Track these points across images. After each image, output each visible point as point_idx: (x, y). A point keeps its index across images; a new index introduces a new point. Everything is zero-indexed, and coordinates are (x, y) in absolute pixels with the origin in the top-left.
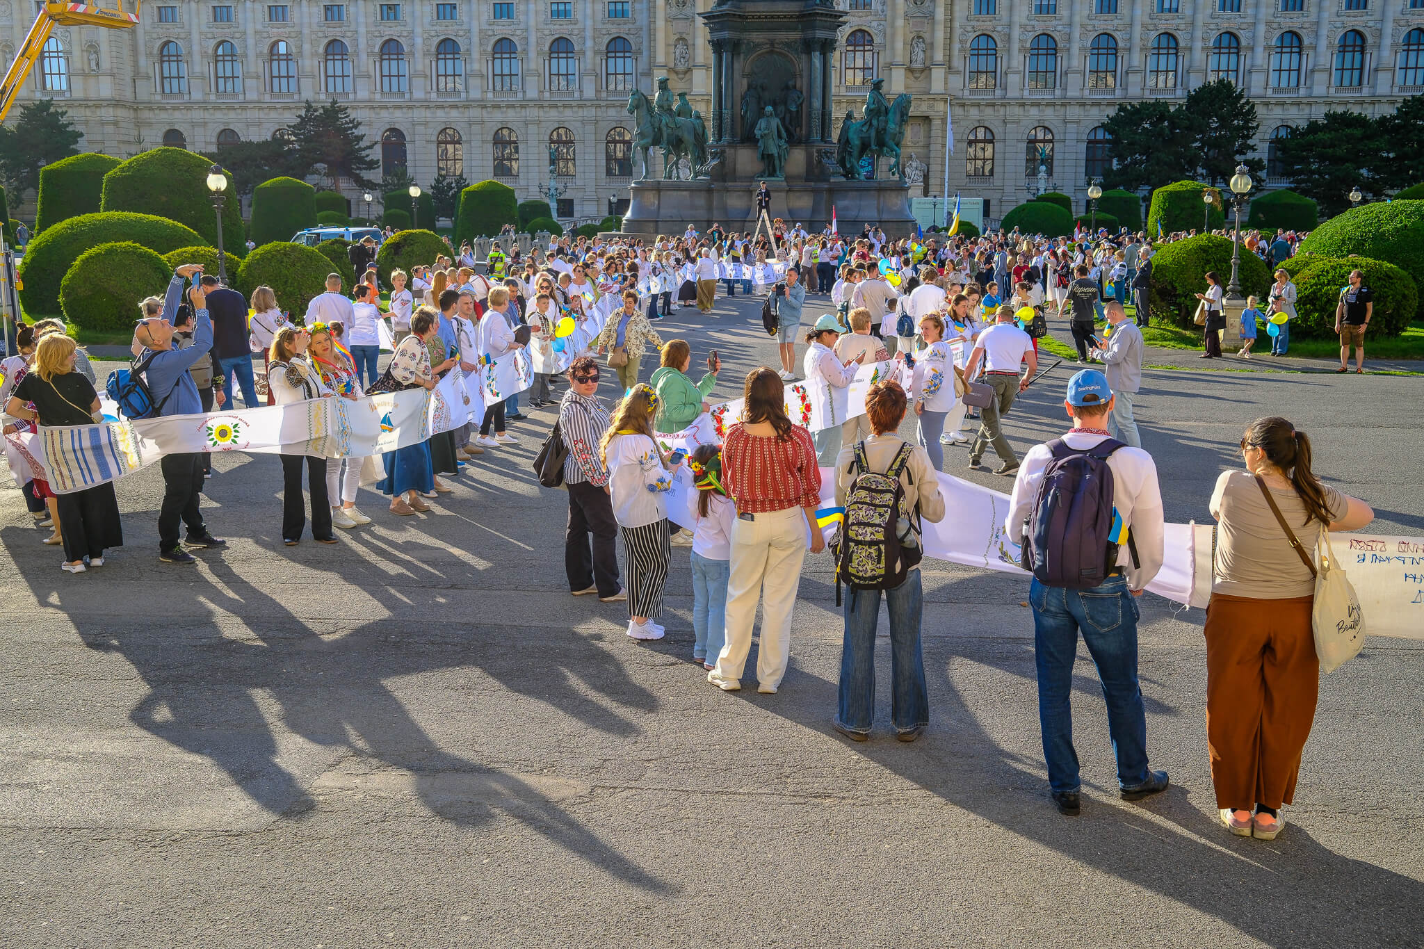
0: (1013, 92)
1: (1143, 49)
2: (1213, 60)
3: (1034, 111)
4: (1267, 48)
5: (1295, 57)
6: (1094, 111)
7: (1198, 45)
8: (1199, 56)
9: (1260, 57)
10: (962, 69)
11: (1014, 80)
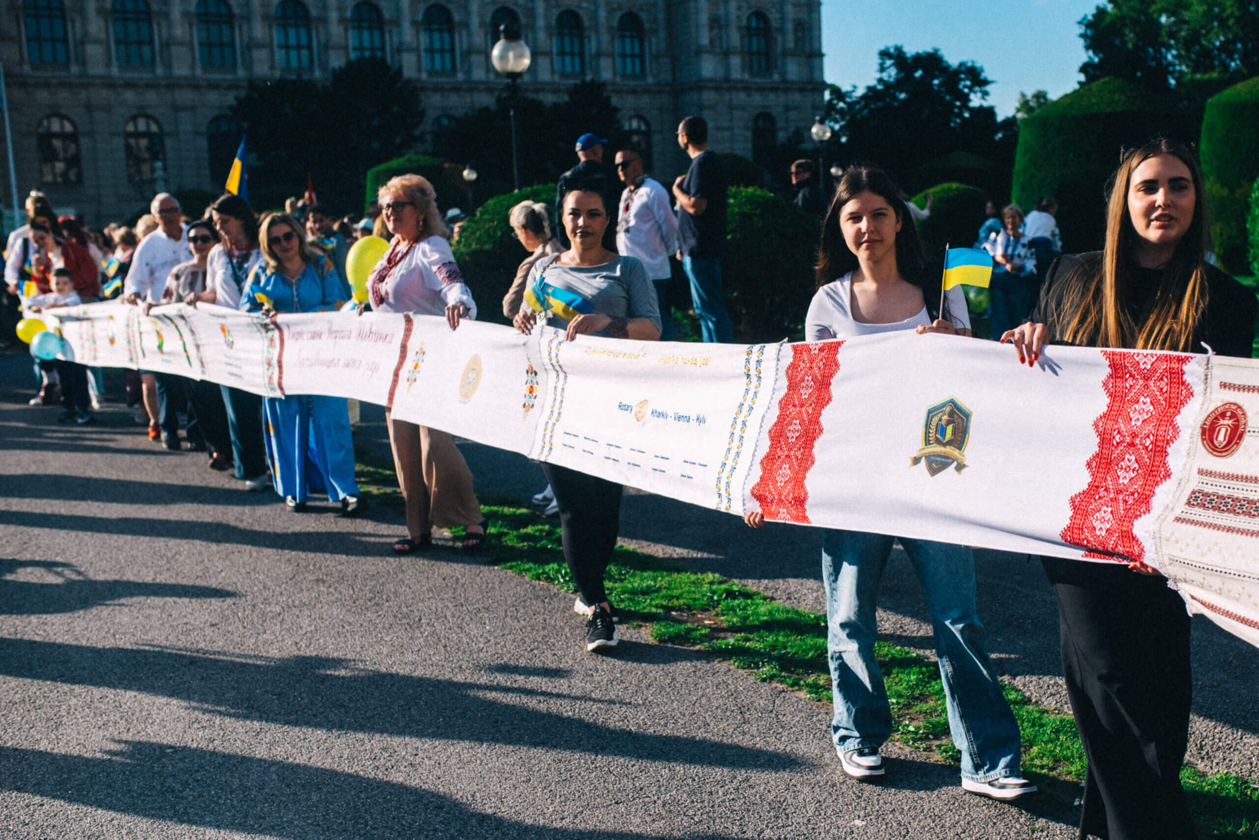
0: (96, 69)
1: (266, 18)
2: (352, 35)
3: (129, 95)
4: (414, 23)
5: (446, 36)
6: (213, 97)
7: (334, 15)
8: (336, 30)
9: (408, 34)
10: (14, 33)
11: (94, 51)
